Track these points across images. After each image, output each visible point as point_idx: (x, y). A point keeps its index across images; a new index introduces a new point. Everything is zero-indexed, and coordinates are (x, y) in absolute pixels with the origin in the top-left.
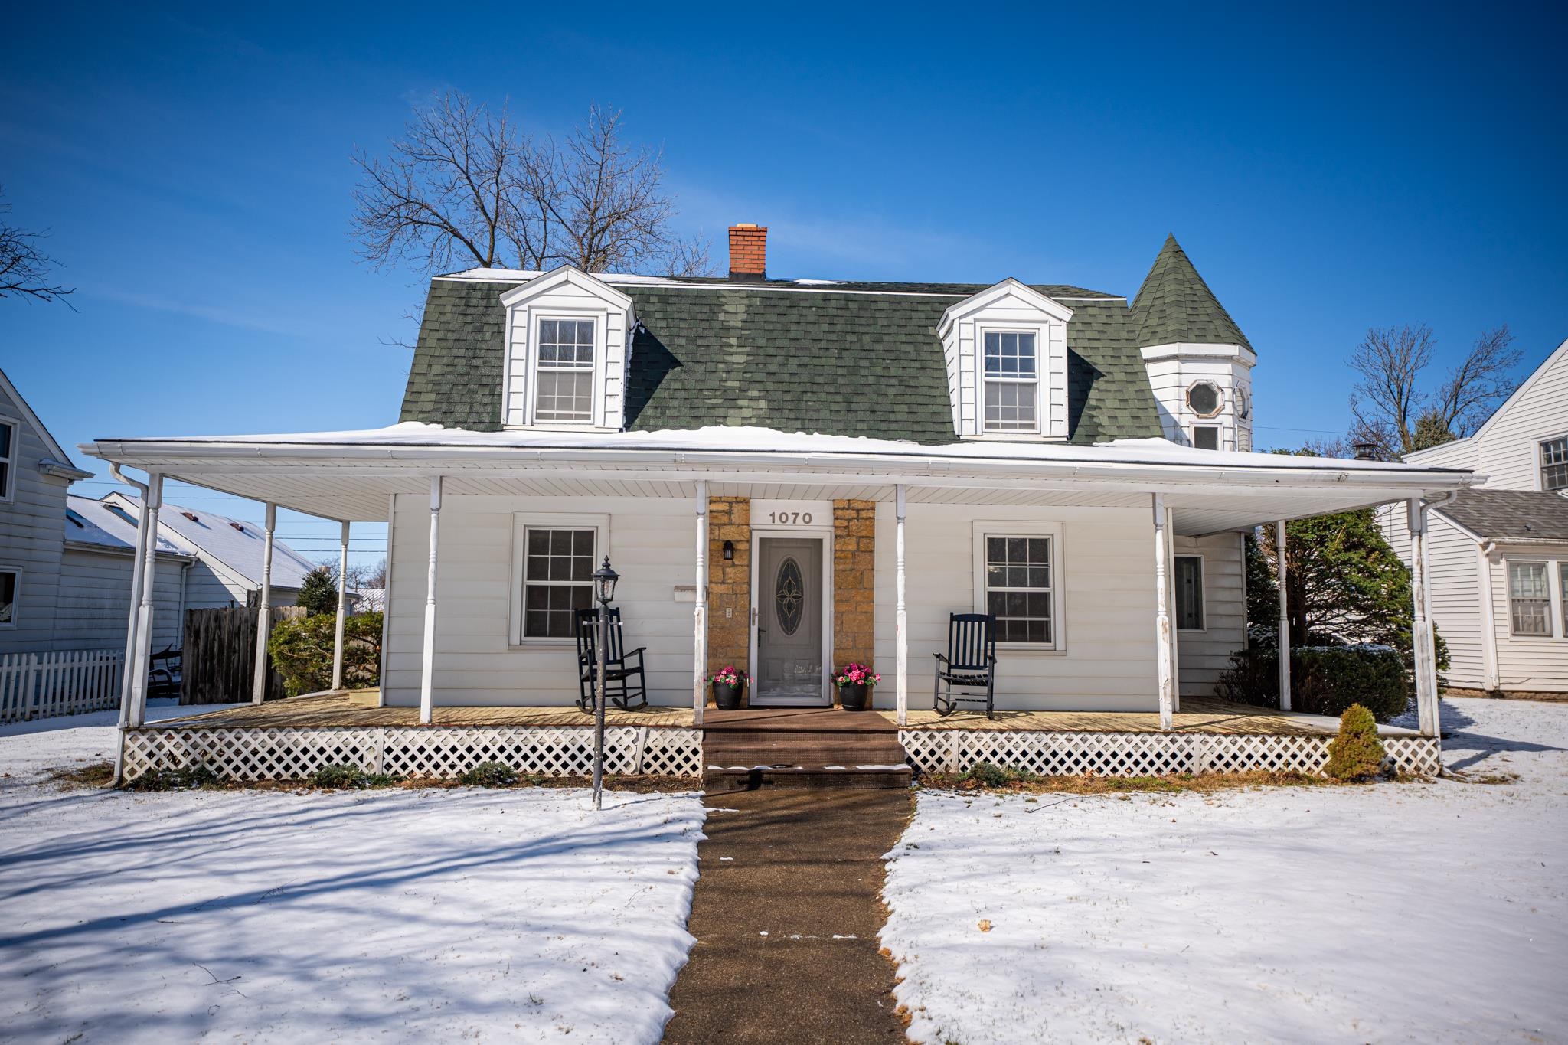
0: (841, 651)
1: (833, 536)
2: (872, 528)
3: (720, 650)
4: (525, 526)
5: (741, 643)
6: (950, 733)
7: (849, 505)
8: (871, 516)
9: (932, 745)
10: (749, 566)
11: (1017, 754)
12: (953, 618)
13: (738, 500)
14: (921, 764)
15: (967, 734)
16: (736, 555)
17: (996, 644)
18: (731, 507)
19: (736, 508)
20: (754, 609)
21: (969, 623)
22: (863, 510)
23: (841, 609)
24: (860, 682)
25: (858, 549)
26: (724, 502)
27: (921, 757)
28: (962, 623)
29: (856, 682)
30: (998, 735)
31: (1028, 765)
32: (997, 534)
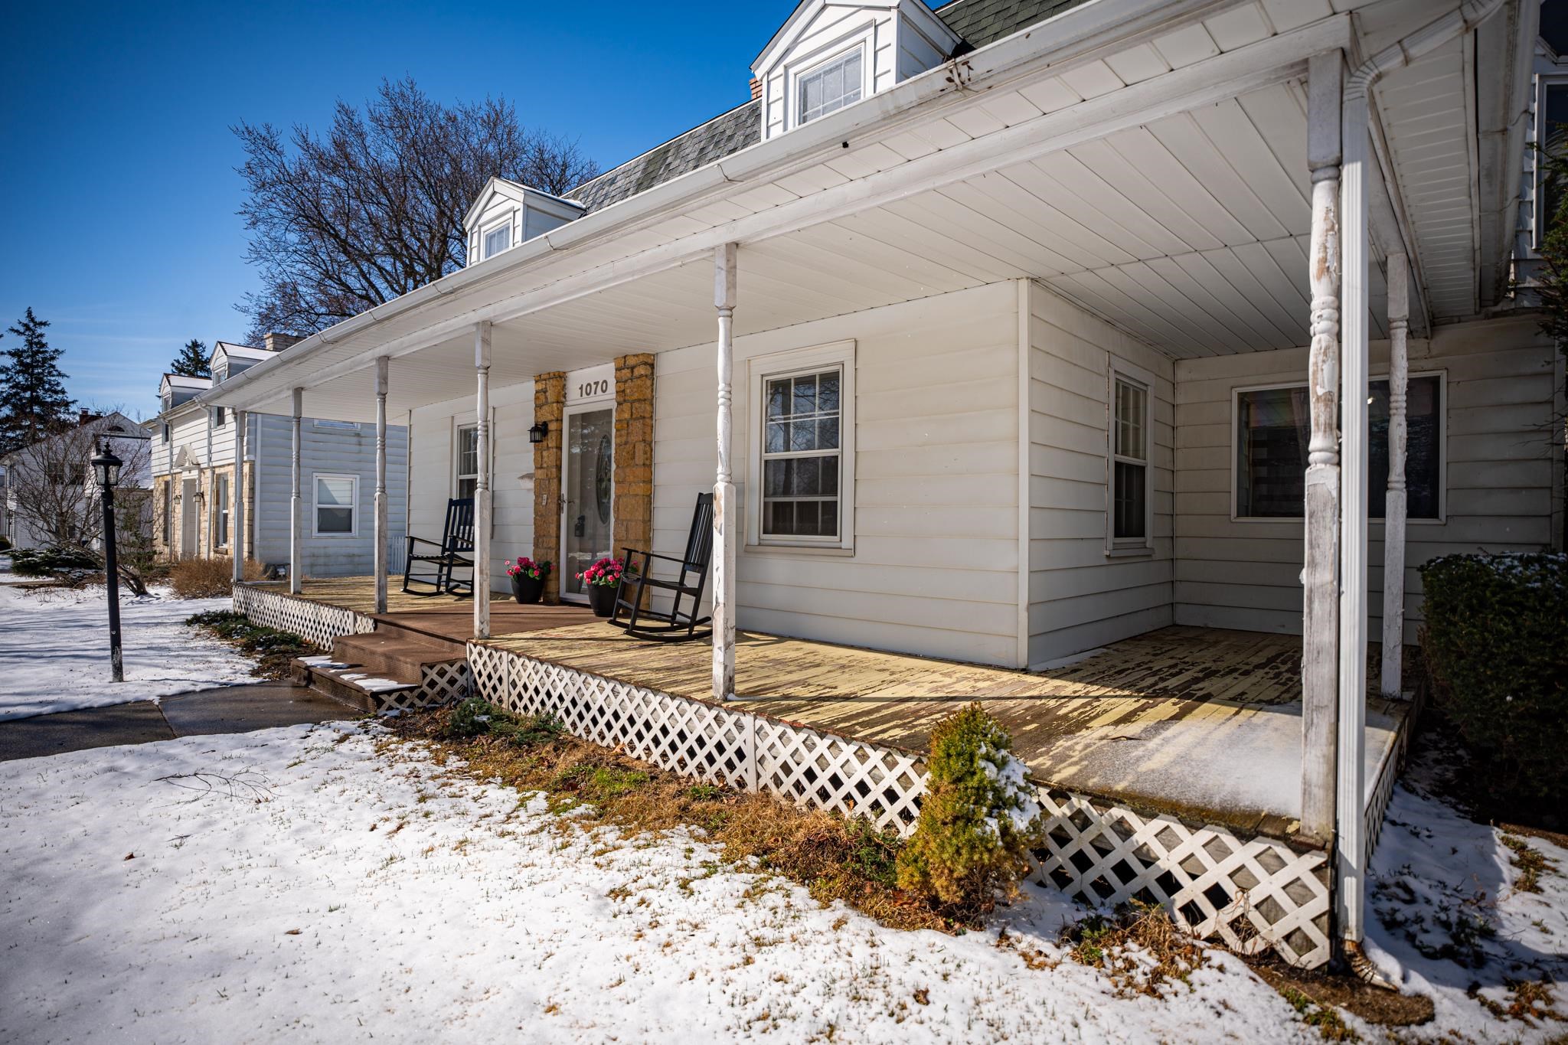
1: (619, 405)
4: (458, 426)
5: (551, 532)
7: (625, 364)
9: (490, 667)
10: (560, 447)
15: (516, 659)
16: (548, 436)
18: (545, 384)
19: (548, 385)
20: (563, 495)
25: (631, 417)
26: (542, 380)
27: (482, 680)
32: (778, 373)
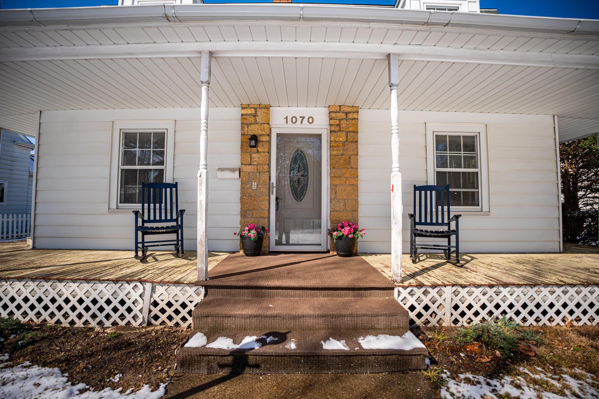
0: (335, 213)
1: (329, 132)
2: (356, 126)
3: (248, 212)
4: (120, 129)
5: (263, 207)
6: (443, 288)
7: (340, 110)
8: (356, 117)
9: (426, 300)
10: (269, 152)
11: (504, 306)
12: (416, 188)
13: (261, 106)
14: (415, 319)
15: (460, 289)
16: (260, 144)
17: (451, 207)
18: (256, 111)
19: (260, 112)
20: (273, 183)
21: (428, 192)
22: (350, 113)
23: (335, 183)
24: (350, 236)
25: (347, 141)
26: (251, 108)
27: (416, 312)
28: (423, 192)
29: (347, 236)
30: (488, 289)
31: (514, 317)
32: (441, 132)
